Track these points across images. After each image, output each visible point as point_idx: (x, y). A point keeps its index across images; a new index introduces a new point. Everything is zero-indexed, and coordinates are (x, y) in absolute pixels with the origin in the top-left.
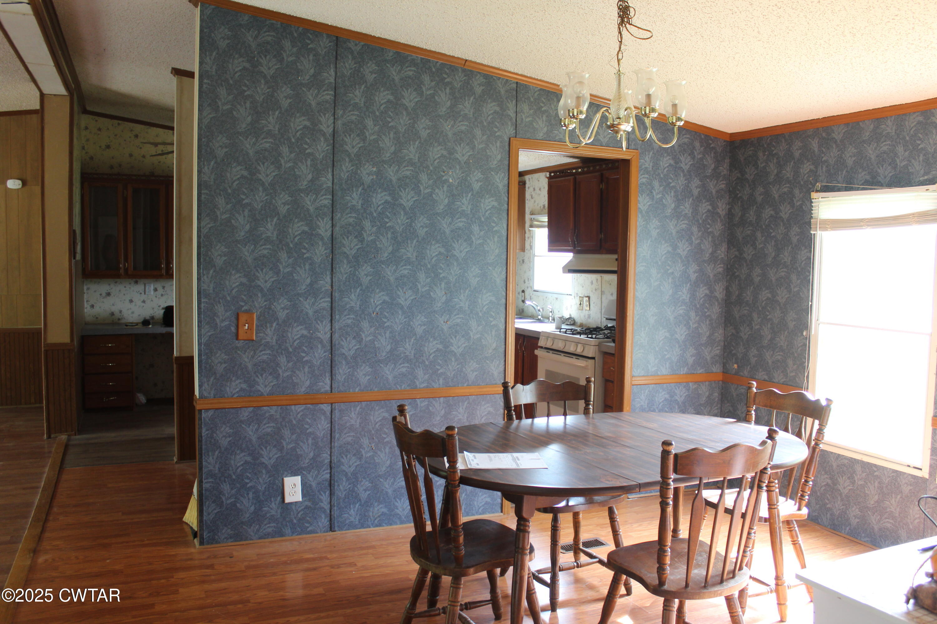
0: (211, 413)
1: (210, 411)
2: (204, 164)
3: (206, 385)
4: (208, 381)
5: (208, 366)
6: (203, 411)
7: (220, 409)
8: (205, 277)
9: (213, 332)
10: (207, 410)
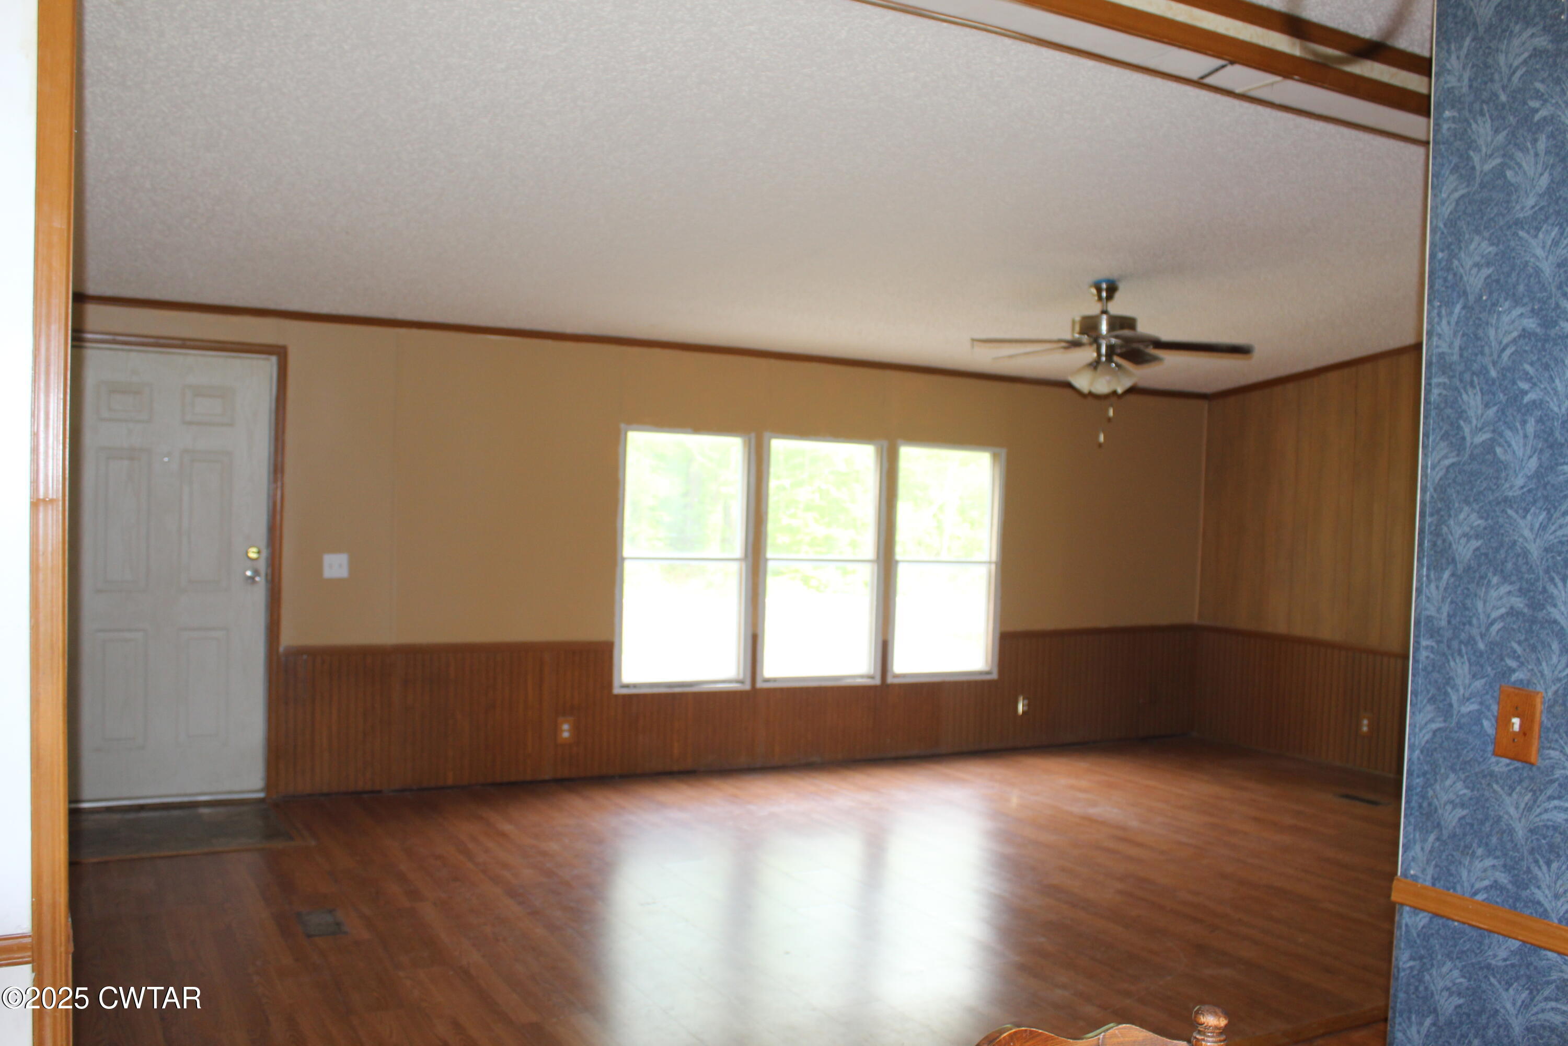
0: (1422, 919)
1: (1422, 915)
2: (1439, 315)
3: (1418, 847)
4: (1424, 841)
5: (1425, 804)
6: (1407, 909)
7: (1442, 917)
8: (1433, 586)
9: (1442, 725)
10: (1416, 909)
